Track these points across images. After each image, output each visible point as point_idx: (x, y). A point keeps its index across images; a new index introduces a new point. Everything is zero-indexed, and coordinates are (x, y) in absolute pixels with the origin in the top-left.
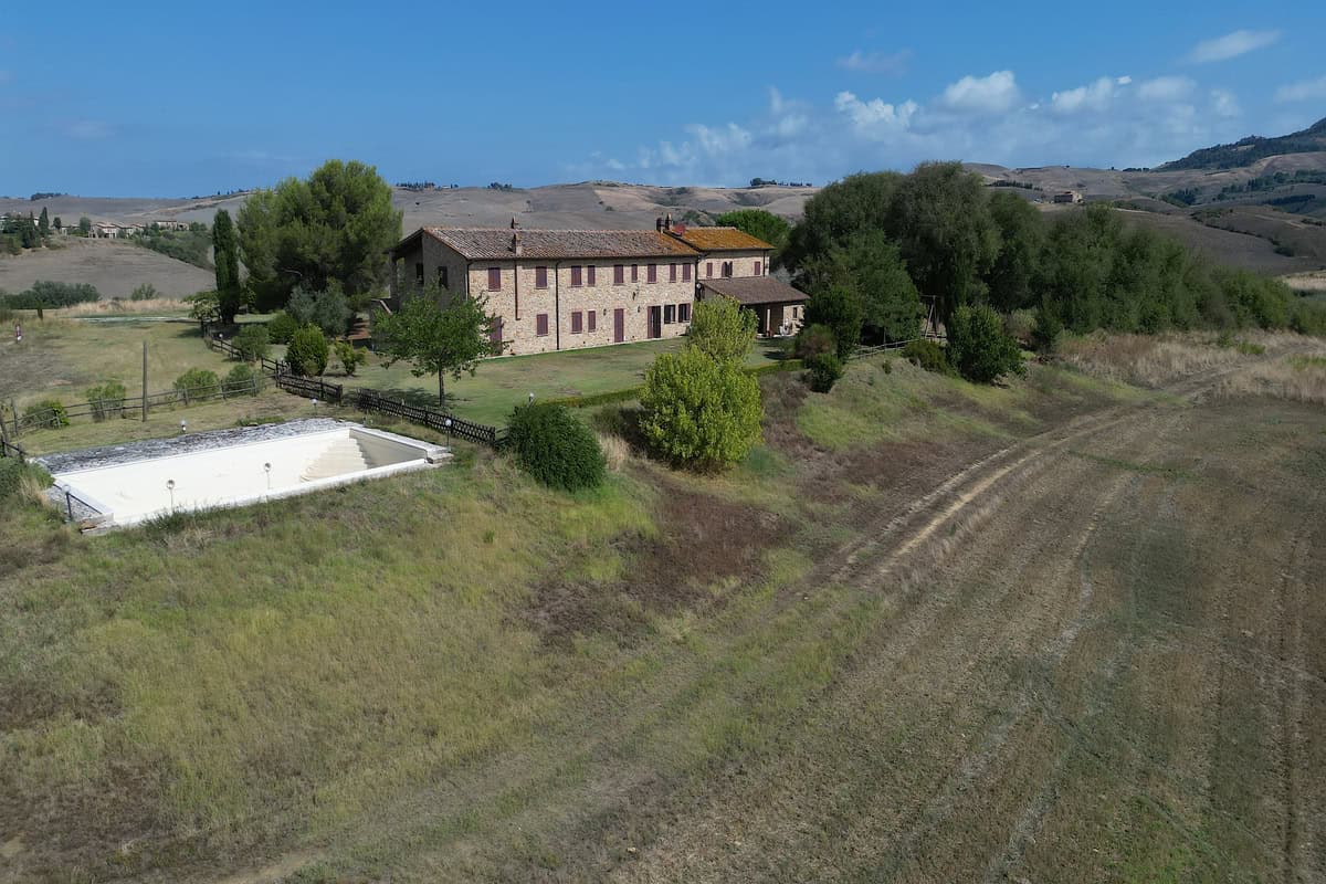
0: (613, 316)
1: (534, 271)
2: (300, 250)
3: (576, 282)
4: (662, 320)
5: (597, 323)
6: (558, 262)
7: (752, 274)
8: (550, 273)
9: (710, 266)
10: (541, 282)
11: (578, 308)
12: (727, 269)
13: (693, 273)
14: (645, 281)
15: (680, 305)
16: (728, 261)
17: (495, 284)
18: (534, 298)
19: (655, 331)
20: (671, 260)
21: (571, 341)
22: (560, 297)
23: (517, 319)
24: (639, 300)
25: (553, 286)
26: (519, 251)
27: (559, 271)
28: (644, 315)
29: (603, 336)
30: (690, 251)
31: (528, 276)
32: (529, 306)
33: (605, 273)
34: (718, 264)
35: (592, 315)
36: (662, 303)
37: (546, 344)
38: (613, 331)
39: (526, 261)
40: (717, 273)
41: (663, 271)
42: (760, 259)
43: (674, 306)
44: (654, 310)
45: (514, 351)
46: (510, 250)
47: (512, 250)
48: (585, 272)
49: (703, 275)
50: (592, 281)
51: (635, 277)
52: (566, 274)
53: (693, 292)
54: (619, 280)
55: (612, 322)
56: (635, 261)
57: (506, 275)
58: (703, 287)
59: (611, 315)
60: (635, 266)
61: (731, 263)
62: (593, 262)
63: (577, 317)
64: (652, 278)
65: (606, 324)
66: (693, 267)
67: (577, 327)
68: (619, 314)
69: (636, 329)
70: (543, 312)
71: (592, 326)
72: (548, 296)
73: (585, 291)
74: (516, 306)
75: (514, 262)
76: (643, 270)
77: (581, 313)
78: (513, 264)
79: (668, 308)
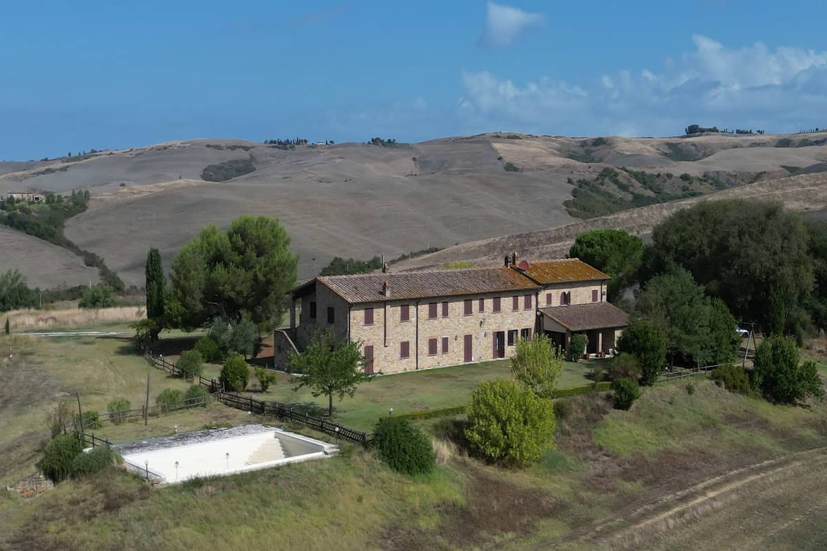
0: (463, 341)
1: (399, 308)
2: (221, 288)
3: (433, 314)
5: (450, 347)
6: (417, 301)
7: (589, 301)
8: (412, 309)
9: (549, 297)
10: (405, 317)
11: (434, 335)
12: (566, 298)
13: (533, 303)
14: (491, 310)
15: (523, 331)
16: (566, 291)
17: (369, 320)
18: (399, 329)
19: (500, 352)
20: (514, 293)
21: (428, 362)
22: (419, 327)
23: (385, 346)
24: (485, 327)
25: (413, 319)
26: (388, 294)
27: (419, 306)
28: (490, 339)
29: (455, 357)
30: (530, 285)
31: (394, 312)
32: (395, 336)
33: (457, 307)
34: (556, 294)
35: (445, 341)
36: (505, 329)
37: (408, 365)
38: (463, 353)
39: (393, 302)
40: (556, 302)
41: (507, 302)
42: (598, 288)
43: (517, 331)
44: (499, 335)
45: (382, 371)
46: (381, 293)
47: (383, 293)
48: (440, 307)
49: (543, 303)
50: (445, 314)
51: (482, 309)
52: (424, 309)
53: (534, 318)
54: (468, 311)
55: (462, 346)
56: (481, 296)
57: (378, 313)
58: (542, 315)
59: (461, 341)
60: (482, 300)
61: (569, 293)
62: (446, 299)
63: (432, 343)
64: (497, 308)
65: (457, 348)
66: (533, 298)
67: (433, 350)
68: (468, 339)
69: (483, 351)
70: (405, 340)
71: (445, 349)
72: (409, 327)
73: (440, 321)
74: (385, 336)
75: (384, 304)
76: (489, 303)
77: (436, 340)
78: (382, 305)
79: (511, 333)
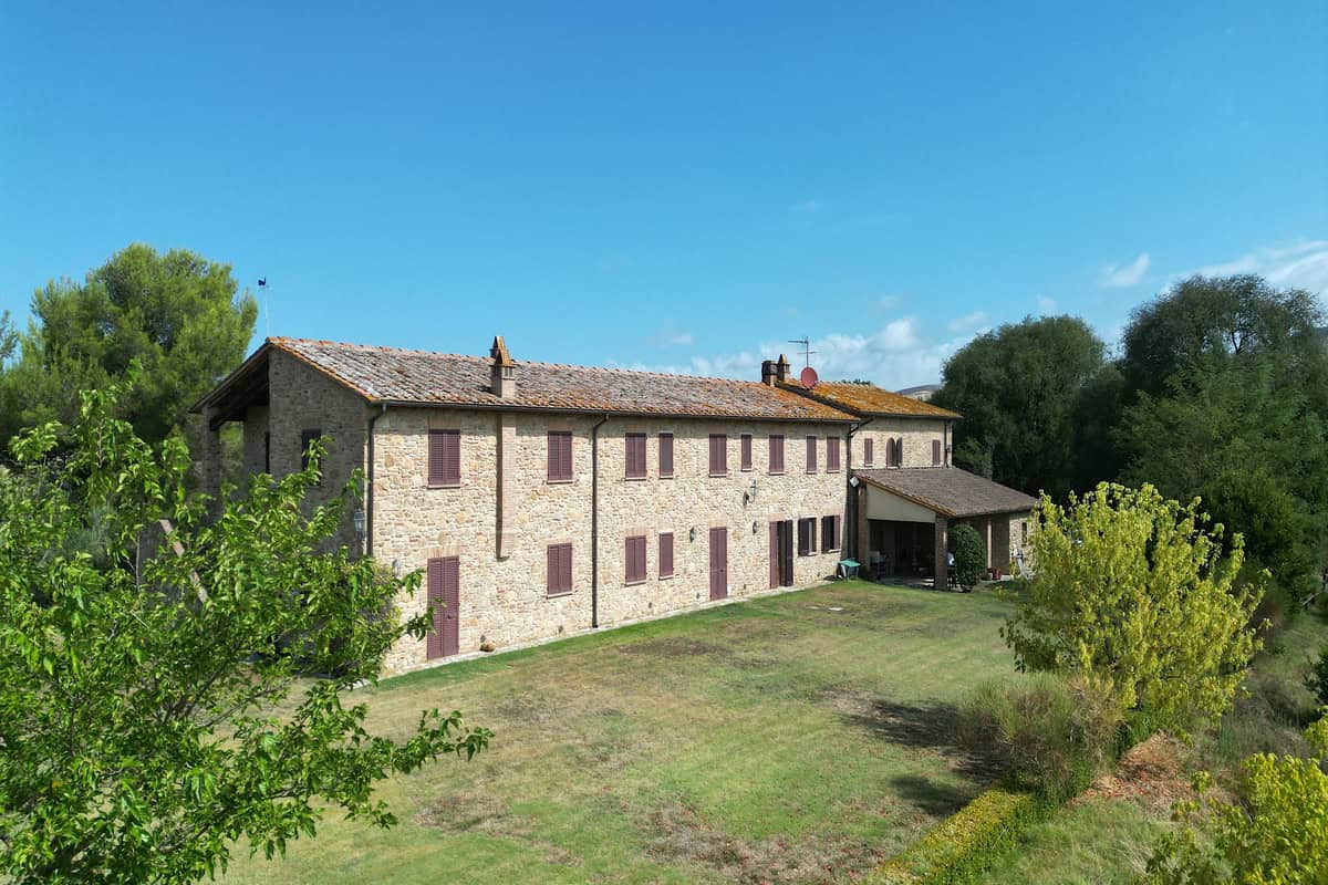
0: (707, 545)
1: (543, 440)
3: (635, 466)
4: (795, 550)
5: (678, 560)
6: (597, 421)
7: (928, 462)
8: (580, 446)
9: (869, 444)
10: (560, 468)
11: (638, 526)
12: (895, 451)
13: (843, 458)
14: (765, 469)
15: (824, 520)
16: (895, 436)
17: (444, 470)
18: (542, 506)
19: (784, 573)
20: (810, 429)
21: (624, 605)
22: (601, 502)
23: (499, 558)
24: (754, 509)
25: (585, 478)
26: (508, 389)
27: (601, 442)
28: (765, 539)
30: (840, 415)
31: (527, 449)
32: (529, 525)
33: (692, 450)
34: (880, 438)
35: (666, 541)
36: (794, 514)
37: (566, 617)
38: (707, 576)
39: (526, 416)
40: (880, 460)
41: (795, 448)
42: (939, 436)
43: (813, 520)
44: (781, 529)
45: (490, 641)
46: (489, 390)
48: (652, 446)
49: (858, 463)
50: (666, 467)
51: (747, 460)
52: (614, 448)
53: (843, 493)
54: (718, 465)
55: (705, 558)
56: (746, 427)
57: (474, 449)
58: (859, 484)
59: (703, 541)
60: (747, 439)
61: (900, 441)
62: (670, 425)
63: (635, 547)
64: (777, 463)
65: (693, 559)
66: (842, 445)
67: (635, 571)
68: (718, 537)
69: (750, 573)
70: (560, 538)
71: (666, 566)
72: (571, 501)
73: (651, 489)
74: (499, 526)
75: (495, 416)
76: (761, 447)
77: (643, 539)
78: (490, 423)
79: (806, 525)
